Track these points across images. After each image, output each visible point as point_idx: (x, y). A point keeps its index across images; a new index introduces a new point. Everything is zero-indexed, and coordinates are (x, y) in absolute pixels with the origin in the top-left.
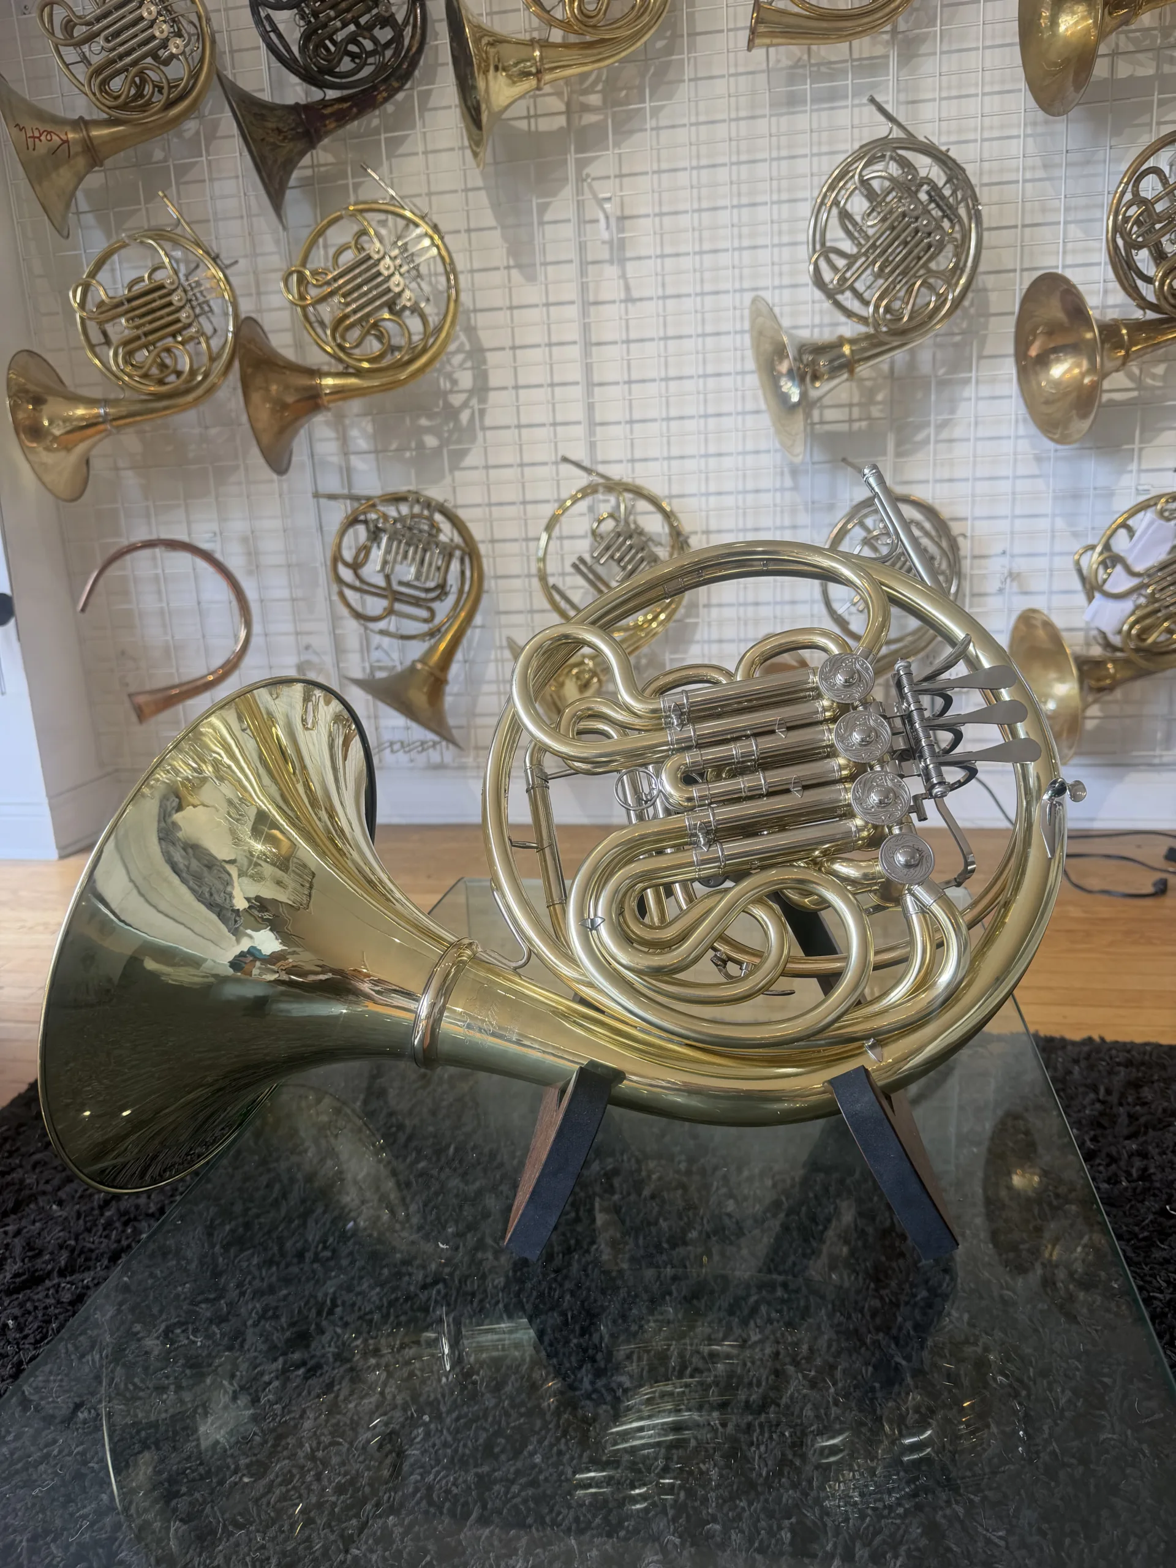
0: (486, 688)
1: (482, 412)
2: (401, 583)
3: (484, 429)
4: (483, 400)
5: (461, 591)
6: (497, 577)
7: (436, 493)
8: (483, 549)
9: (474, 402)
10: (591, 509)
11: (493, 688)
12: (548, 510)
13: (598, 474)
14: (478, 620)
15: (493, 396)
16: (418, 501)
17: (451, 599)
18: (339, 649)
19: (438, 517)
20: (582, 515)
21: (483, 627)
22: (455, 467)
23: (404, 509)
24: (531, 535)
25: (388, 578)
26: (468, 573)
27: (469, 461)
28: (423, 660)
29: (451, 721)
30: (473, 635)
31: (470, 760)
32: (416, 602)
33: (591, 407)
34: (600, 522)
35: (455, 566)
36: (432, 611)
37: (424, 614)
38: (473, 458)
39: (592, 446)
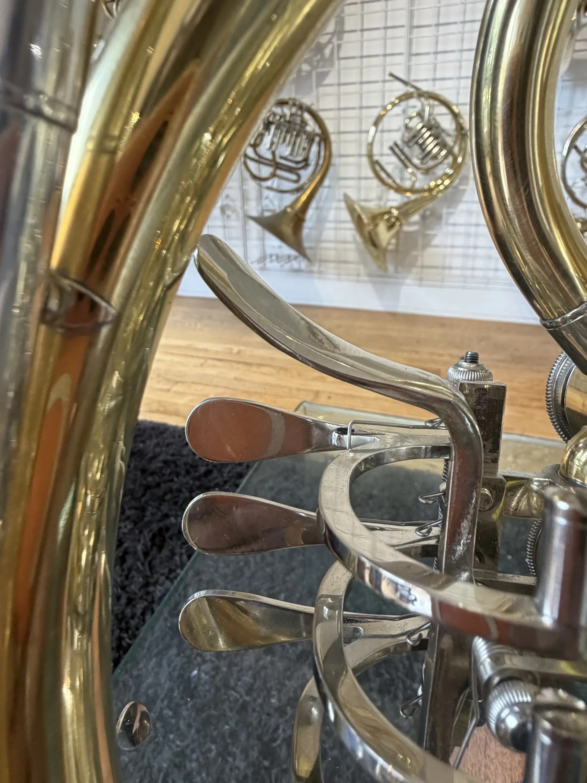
0: (328, 225)
1: (339, 46)
2: (281, 157)
3: (339, 59)
4: (340, 39)
5: (317, 164)
6: (341, 156)
7: (307, 101)
8: (333, 138)
9: (335, 40)
10: (404, 111)
11: (332, 225)
12: (375, 113)
13: (413, 86)
14: (326, 182)
15: (346, 36)
16: (294, 105)
17: (311, 169)
18: (244, 198)
19: (307, 116)
20: (397, 115)
21: (329, 187)
22: (319, 84)
23: (287, 111)
24: (364, 128)
25: (273, 153)
26: (322, 153)
27: (328, 81)
28: (292, 206)
29: (306, 244)
30: (323, 192)
31: (315, 268)
32: (290, 170)
33: (410, 43)
34: (411, 118)
35: (314, 148)
36: (299, 176)
37: (294, 177)
38: (331, 79)
39: (409, 69)
